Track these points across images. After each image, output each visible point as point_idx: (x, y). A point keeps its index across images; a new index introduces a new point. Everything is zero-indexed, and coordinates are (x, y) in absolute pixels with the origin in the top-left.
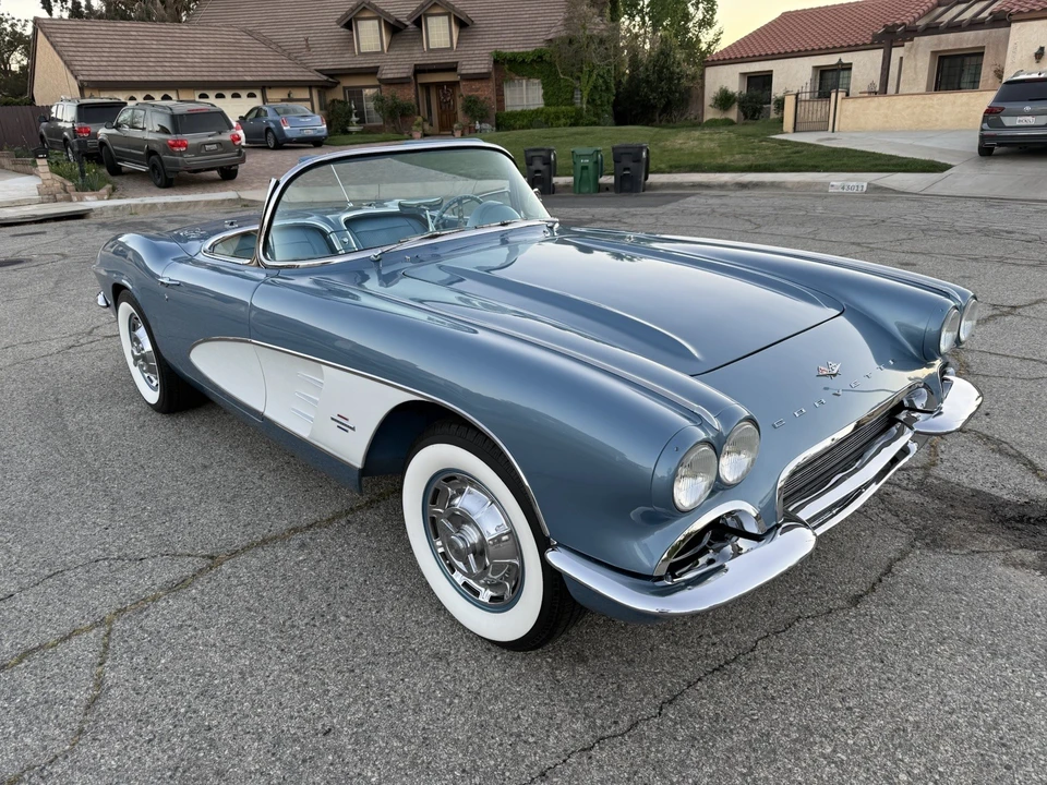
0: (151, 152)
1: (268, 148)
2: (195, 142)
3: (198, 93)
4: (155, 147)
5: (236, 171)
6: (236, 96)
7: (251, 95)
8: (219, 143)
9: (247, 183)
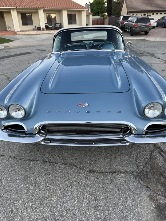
0: (131, 27)
1: (162, 27)
2: (140, 25)
3: (152, 13)
4: (132, 26)
5: (148, 33)
6: (157, 14)
7: (161, 14)
8: (146, 26)
9: (149, 36)
